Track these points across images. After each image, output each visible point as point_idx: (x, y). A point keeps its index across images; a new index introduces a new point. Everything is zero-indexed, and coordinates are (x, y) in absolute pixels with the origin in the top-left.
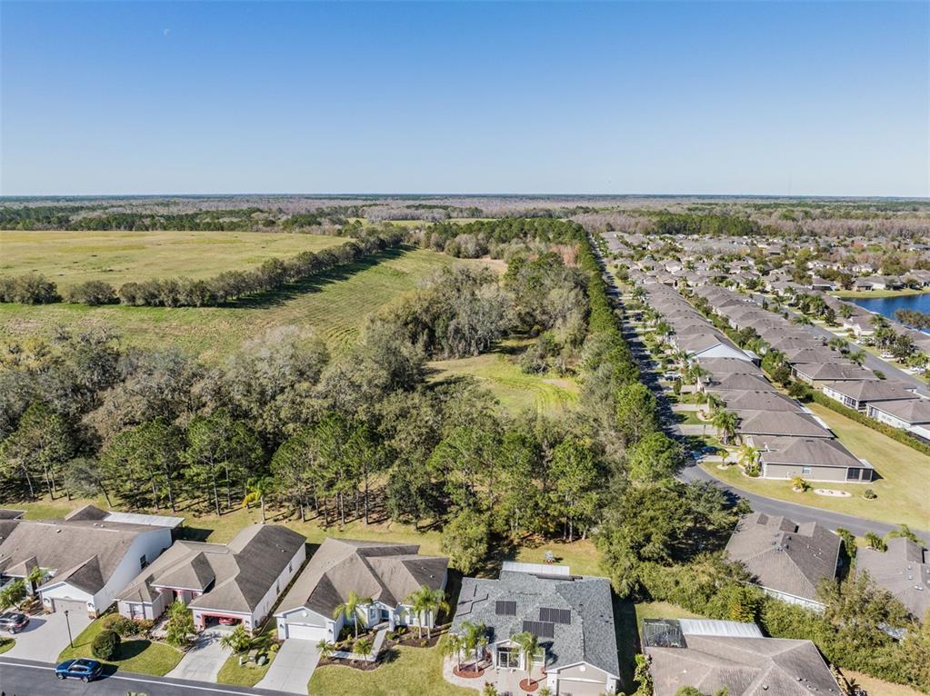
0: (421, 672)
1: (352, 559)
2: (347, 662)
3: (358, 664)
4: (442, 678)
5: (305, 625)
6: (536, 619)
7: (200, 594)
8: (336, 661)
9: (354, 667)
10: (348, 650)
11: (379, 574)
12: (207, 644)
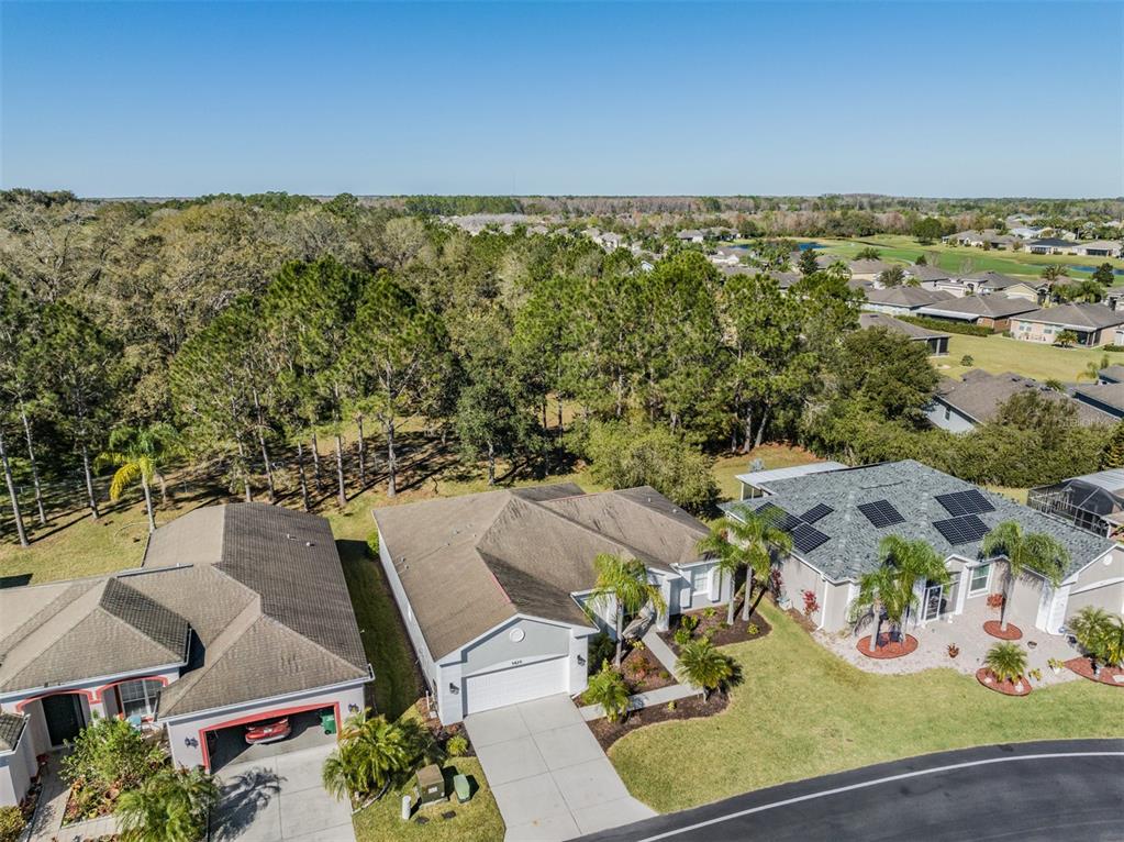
0: (814, 678)
1: (516, 511)
2: (657, 714)
3: (685, 709)
4: (862, 673)
5: (517, 666)
6: (945, 515)
7: (172, 678)
8: (633, 720)
9: (679, 716)
10: (632, 691)
11: (590, 522)
12: (253, 807)
